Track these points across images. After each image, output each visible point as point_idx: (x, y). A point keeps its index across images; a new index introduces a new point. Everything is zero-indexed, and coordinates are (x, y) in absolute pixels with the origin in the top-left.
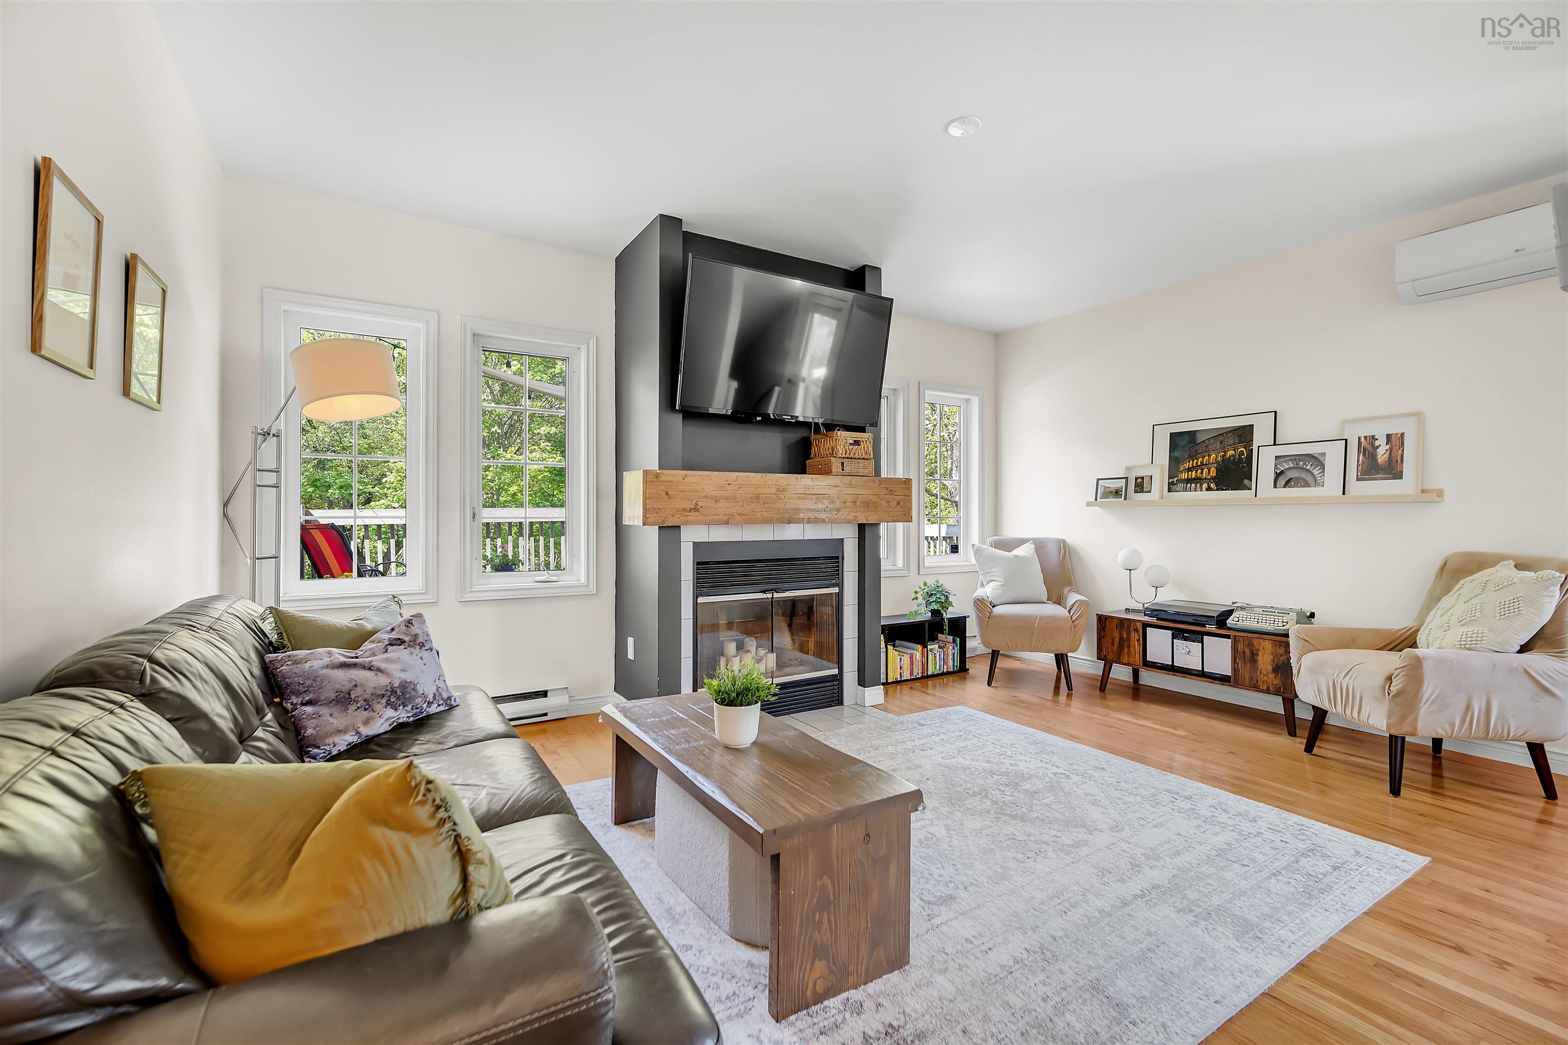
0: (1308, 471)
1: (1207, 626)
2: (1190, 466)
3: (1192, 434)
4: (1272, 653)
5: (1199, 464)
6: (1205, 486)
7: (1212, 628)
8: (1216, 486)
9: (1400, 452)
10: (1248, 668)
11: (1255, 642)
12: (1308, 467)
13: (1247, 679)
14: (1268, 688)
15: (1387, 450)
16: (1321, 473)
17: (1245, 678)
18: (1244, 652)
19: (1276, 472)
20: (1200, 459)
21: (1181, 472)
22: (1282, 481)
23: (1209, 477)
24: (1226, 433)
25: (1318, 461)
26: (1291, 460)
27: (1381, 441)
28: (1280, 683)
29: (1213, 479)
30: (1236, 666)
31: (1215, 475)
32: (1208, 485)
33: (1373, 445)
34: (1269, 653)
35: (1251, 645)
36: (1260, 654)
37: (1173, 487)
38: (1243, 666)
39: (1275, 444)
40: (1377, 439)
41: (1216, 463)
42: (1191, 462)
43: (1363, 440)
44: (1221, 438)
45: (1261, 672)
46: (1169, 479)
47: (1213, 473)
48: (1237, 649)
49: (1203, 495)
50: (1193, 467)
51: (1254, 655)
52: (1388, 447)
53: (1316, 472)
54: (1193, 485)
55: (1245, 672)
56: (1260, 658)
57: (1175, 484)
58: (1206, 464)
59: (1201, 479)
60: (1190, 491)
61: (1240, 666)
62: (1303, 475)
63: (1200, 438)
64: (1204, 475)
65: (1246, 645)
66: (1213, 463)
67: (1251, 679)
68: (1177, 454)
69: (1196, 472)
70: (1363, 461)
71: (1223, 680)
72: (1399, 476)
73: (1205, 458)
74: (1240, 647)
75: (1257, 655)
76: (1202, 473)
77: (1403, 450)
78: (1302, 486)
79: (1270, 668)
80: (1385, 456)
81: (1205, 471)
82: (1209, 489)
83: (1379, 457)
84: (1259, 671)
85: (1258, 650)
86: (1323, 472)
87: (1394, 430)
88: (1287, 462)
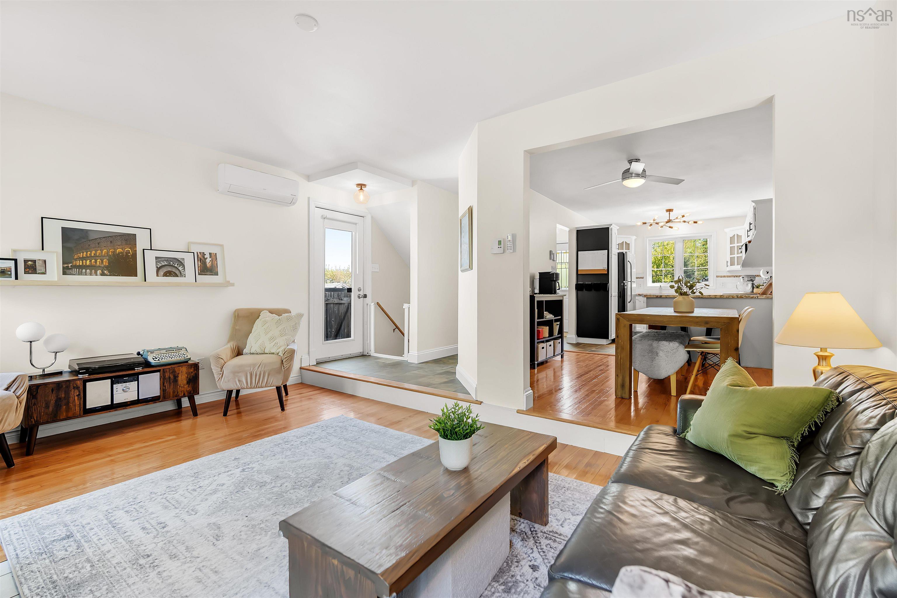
0: (176, 267)
1: (136, 368)
2: (84, 256)
3: (84, 233)
4: (186, 373)
5: (93, 255)
6: (99, 272)
7: (139, 369)
8: (109, 272)
9: (216, 262)
10: (172, 387)
11: (176, 369)
12: (176, 266)
13: (171, 393)
14: (184, 394)
15: (210, 261)
16: (183, 269)
17: (170, 393)
18: (170, 378)
19: (157, 267)
20: (94, 252)
21: (76, 260)
22: (161, 272)
23: (102, 266)
24: (115, 236)
25: (181, 263)
26: (166, 260)
27: (207, 256)
28: (191, 389)
29: (107, 267)
30: (164, 388)
31: (107, 264)
32: (102, 271)
33: (204, 257)
34: (185, 373)
35: (174, 372)
36: (180, 376)
37: (68, 271)
38: (169, 386)
39: (151, 249)
40: (205, 255)
41: (108, 256)
42: (85, 253)
43: (199, 254)
44: (111, 239)
45: (180, 386)
46: (63, 264)
47: (106, 262)
48: (165, 377)
49: (98, 279)
50: (87, 257)
51: (176, 377)
52: (210, 259)
53: (180, 268)
54: (88, 271)
55: (170, 390)
56: (180, 378)
57: (70, 269)
58: (99, 256)
59: (95, 266)
60: (86, 275)
61: (167, 387)
62: (174, 270)
63: (92, 236)
64: (98, 264)
65: (171, 373)
66: (105, 256)
67: (174, 392)
68: (69, 245)
69: (91, 261)
70: (200, 265)
71: (154, 400)
72: (217, 274)
73: (98, 252)
74: (167, 375)
75: (178, 377)
76: (96, 262)
77: (217, 261)
78: (173, 276)
79: (185, 382)
80: (210, 263)
81: (98, 260)
82: (103, 274)
83: (207, 263)
84: (179, 386)
85: (179, 374)
86: (184, 269)
87: (213, 251)
88: (163, 261)
